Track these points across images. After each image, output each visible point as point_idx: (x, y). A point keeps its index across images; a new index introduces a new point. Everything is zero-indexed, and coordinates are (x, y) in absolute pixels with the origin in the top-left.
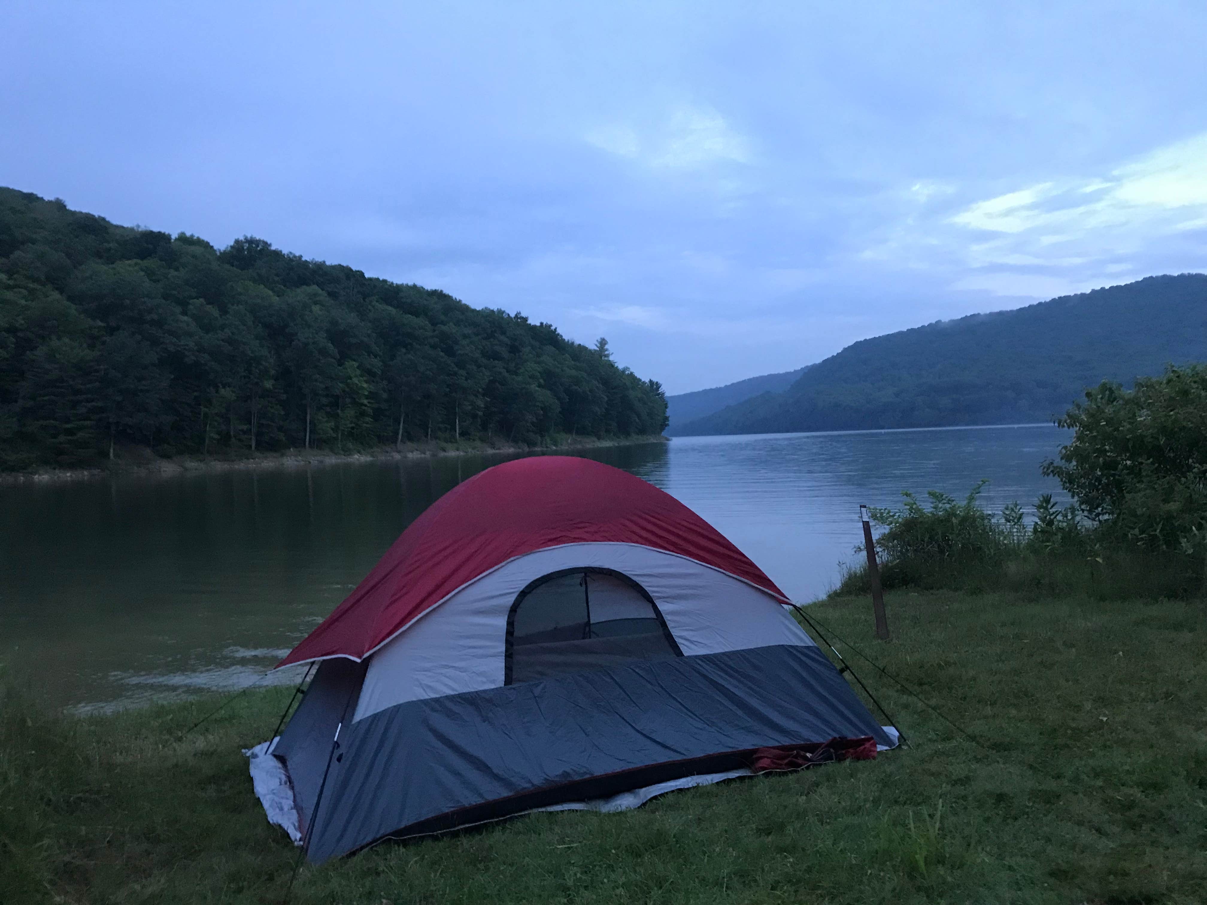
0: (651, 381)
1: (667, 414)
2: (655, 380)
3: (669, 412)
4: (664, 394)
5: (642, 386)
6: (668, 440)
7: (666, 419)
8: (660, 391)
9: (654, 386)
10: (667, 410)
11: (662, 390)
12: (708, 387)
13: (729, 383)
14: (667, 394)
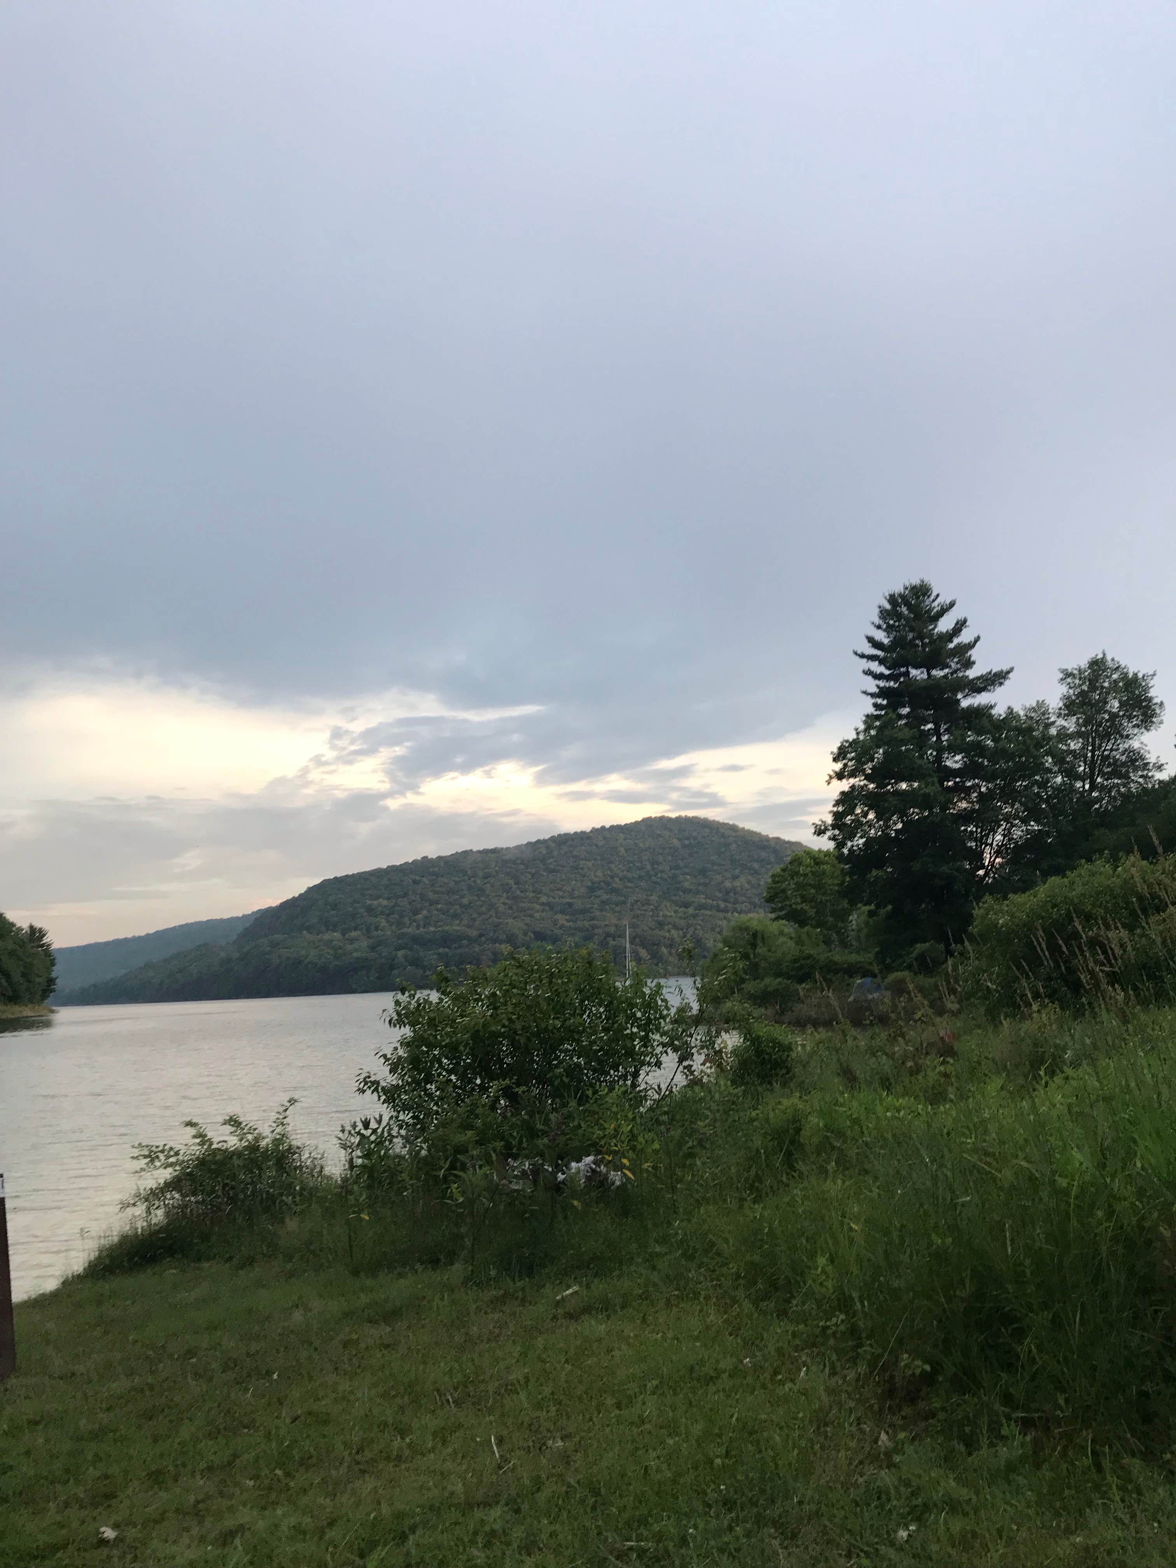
0: (31, 927)
1: (54, 975)
2: (38, 925)
3: (56, 972)
4: (49, 945)
5: (17, 934)
6: (53, 1012)
7: (51, 981)
8: (45, 940)
9: (36, 935)
10: (54, 968)
11: (48, 940)
12: (122, 936)
13: (152, 931)
14: (55, 946)
